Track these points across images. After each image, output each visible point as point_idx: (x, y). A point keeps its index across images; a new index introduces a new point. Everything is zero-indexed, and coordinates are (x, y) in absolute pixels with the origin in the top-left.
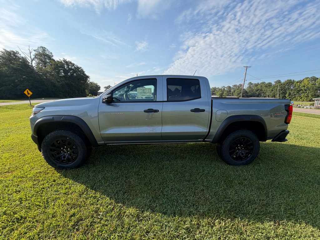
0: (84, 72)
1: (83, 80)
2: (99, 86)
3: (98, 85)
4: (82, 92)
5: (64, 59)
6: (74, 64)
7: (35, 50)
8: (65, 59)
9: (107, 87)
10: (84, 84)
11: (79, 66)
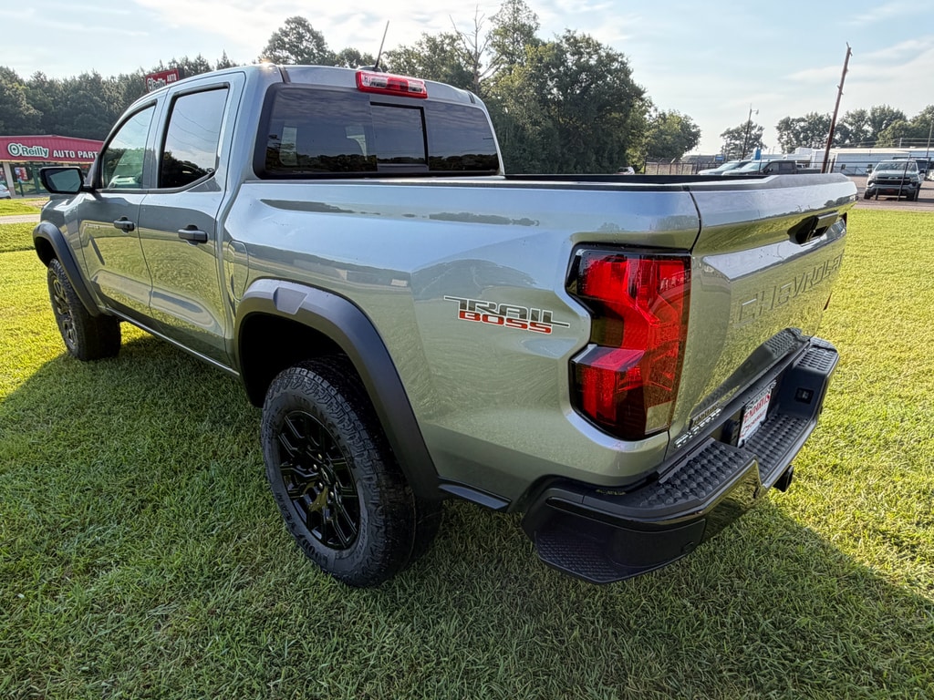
0: (630, 73)
1: (621, 109)
2: (695, 126)
3: (692, 123)
4: (611, 161)
5: (569, 31)
6: (599, 45)
7: (492, 19)
8: (572, 29)
9: (737, 131)
10: (621, 124)
11: (617, 50)
